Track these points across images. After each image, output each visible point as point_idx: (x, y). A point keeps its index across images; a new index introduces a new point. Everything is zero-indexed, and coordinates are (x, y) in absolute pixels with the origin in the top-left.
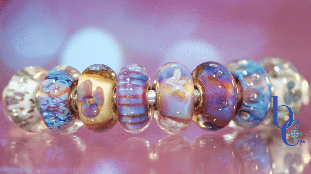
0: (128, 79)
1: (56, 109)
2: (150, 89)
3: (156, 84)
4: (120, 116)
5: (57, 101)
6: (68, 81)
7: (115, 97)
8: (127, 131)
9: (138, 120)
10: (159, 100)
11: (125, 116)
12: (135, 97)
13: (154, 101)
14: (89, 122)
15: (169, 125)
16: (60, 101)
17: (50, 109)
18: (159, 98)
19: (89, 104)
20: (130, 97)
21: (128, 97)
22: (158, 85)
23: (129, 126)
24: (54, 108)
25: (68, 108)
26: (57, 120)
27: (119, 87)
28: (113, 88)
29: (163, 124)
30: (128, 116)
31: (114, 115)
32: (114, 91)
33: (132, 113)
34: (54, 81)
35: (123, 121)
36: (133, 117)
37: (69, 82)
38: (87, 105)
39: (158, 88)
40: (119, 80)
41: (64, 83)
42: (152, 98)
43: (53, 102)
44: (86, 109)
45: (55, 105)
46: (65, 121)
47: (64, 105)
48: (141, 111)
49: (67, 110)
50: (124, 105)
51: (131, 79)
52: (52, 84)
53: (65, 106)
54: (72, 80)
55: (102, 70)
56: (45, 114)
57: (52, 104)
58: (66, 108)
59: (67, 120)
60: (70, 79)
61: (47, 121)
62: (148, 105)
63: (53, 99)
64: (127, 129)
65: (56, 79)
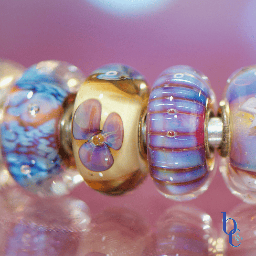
0: (171, 98)
1: (33, 149)
2: (212, 115)
3: (225, 107)
4: (154, 169)
5: (34, 134)
6: (56, 95)
7: (144, 129)
8: (167, 196)
9: (188, 177)
10: (229, 140)
11: (163, 169)
12: (183, 134)
13: (219, 139)
14: (94, 178)
15: (248, 187)
16: (40, 135)
17: (22, 149)
18: (229, 135)
19: (94, 145)
20: (173, 134)
21: (170, 134)
22: (228, 109)
23: (172, 189)
24: (28, 147)
25: (55, 148)
26: (35, 170)
27: (153, 113)
28: (142, 113)
29: (236, 184)
30: (168, 169)
31: (143, 165)
32: (143, 119)
33: (177, 164)
34: (30, 94)
35: (159, 179)
36: (179, 171)
37: (59, 98)
38: (91, 147)
39: (227, 117)
40: (153, 99)
41: (48, 99)
42: (215, 134)
43: (27, 137)
44: (89, 156)
45: (30, 142)
46: (49, 171)
47: (48, 143)
48: (194, 161)
49: (53, 153)
50: (161, 148)
51: (177, 98)
52: (25, 100)
53: (49, 146)
54: (64, 94)
55: (122, 79)
56: (12, 159)
57: (24, 140)
58: (50, 150)
59: (54, 171)
60: (60, 91)
61: (15, 170)
62: (208, 149)
63: (26, 130)
64: (167, 192)
65: (34, 90)
